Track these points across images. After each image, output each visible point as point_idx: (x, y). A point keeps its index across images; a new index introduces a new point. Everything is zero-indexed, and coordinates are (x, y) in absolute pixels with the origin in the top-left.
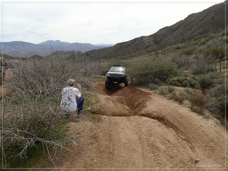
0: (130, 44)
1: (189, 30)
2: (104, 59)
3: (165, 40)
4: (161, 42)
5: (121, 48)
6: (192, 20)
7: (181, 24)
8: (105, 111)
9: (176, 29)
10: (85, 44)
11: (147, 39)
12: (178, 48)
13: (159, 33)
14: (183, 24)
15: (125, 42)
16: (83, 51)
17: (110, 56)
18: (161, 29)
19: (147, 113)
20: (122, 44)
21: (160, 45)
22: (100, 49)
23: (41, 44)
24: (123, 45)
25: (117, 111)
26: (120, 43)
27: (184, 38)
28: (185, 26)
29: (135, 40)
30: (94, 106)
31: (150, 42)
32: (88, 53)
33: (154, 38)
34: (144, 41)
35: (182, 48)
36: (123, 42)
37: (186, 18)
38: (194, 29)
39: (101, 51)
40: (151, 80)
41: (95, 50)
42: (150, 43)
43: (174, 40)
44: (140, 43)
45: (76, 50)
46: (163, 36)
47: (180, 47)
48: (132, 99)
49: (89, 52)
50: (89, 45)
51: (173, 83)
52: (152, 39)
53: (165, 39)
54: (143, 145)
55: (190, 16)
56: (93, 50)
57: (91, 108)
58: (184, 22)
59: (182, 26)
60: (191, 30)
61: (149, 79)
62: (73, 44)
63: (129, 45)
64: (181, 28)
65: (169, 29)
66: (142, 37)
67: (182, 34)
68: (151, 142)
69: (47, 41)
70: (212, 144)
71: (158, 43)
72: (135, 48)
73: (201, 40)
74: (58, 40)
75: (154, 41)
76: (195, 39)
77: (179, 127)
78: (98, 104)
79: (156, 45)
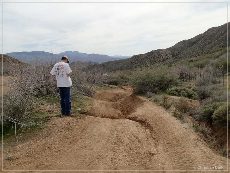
0: (147, 56)
1: (209, 43)
2: (119, 71)
3: (183, 54)
4: (179, 56)
5: (137, 60)
6: (212, 34)
7: (200, 38)
8: (95, 113)
9: (195, 43)
10: (102, 55)
11: (164, 52)
12: (192, 61)
13: (177, 46)
14: (202, 38)
15: (142, 54)
16: (100, 63)
17: (126, 68)
18: (179, 42)
19: (134, 117)
20: (139, 56)
21: (177, 59)
22: (116, 61)
23: (60, 54)
24: (140, 58)
25: (107, 113)
26: (136, 56)
27: (203, 52)
28: (204, 40)
29: (152, 53)
30: (85, 107)
31: (167, 55)
32: (104, 64)
33: (171, 52)
34: (162, 54)
35: (195, 61)
36: (140, 55)
37: (206, 32)
38: (214, 42)
39: (117, 62)
40: (151, 89)
41: (112, 62)
42: (167, 57)
43: (192, 53)
44: (157, 56)
45: (93, 61)
46: (181, 49)
47: (193, 60)
48: (130, 106)
49: (106, 63)
50: (106, 56)
51: (171, 92)
52: (169, 52)
53: (183, 52)
54: (110, 139)
55: (209, 30)
56: (109, 61)
57: (81, 109)
58: (204, 35)
59: (202, 39)
60: (210, 44)
61: (149, 88)
62: (90, 55)
63: (145, 58)
64: (200, 42)
65: (188, 42)
66: (159, 49)
67: (201, 48)
68: (120, 137)
69: (65, 52)
70: (174, 142)
71: (175, 56)
72: (152, 61)
73: (215, 54)
74: (76, 51)
75: (172, 55)
76: (211, 52)
77: (154, 128)
78: (90, 107)
79: (173, 58)
